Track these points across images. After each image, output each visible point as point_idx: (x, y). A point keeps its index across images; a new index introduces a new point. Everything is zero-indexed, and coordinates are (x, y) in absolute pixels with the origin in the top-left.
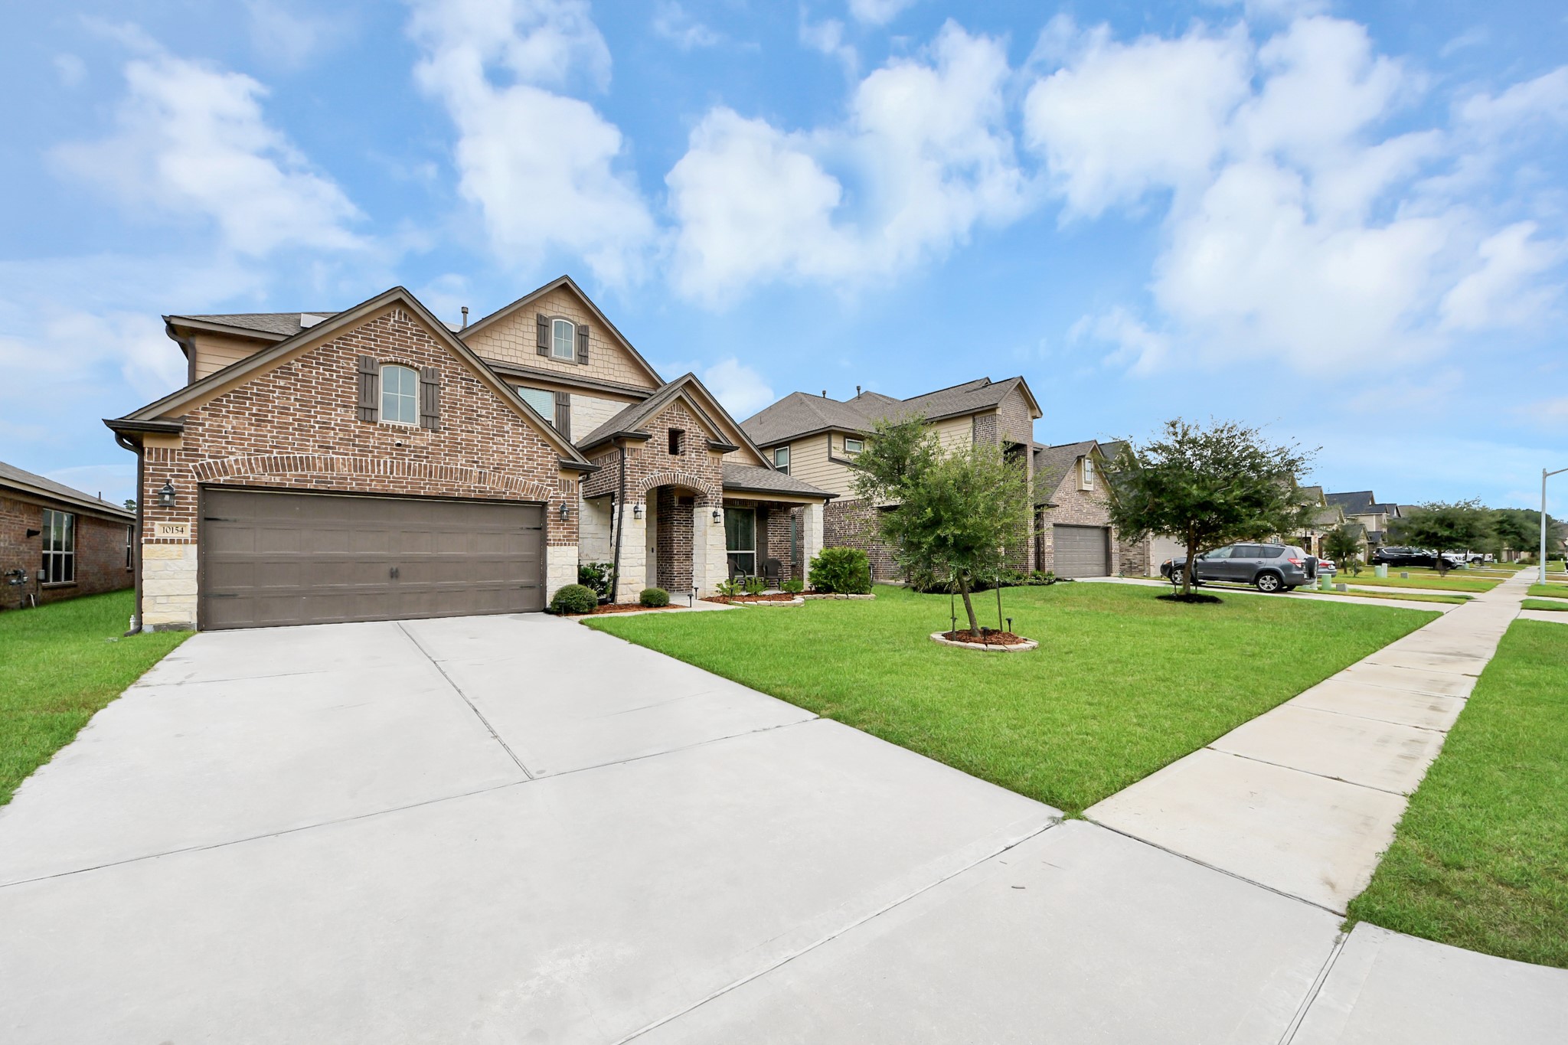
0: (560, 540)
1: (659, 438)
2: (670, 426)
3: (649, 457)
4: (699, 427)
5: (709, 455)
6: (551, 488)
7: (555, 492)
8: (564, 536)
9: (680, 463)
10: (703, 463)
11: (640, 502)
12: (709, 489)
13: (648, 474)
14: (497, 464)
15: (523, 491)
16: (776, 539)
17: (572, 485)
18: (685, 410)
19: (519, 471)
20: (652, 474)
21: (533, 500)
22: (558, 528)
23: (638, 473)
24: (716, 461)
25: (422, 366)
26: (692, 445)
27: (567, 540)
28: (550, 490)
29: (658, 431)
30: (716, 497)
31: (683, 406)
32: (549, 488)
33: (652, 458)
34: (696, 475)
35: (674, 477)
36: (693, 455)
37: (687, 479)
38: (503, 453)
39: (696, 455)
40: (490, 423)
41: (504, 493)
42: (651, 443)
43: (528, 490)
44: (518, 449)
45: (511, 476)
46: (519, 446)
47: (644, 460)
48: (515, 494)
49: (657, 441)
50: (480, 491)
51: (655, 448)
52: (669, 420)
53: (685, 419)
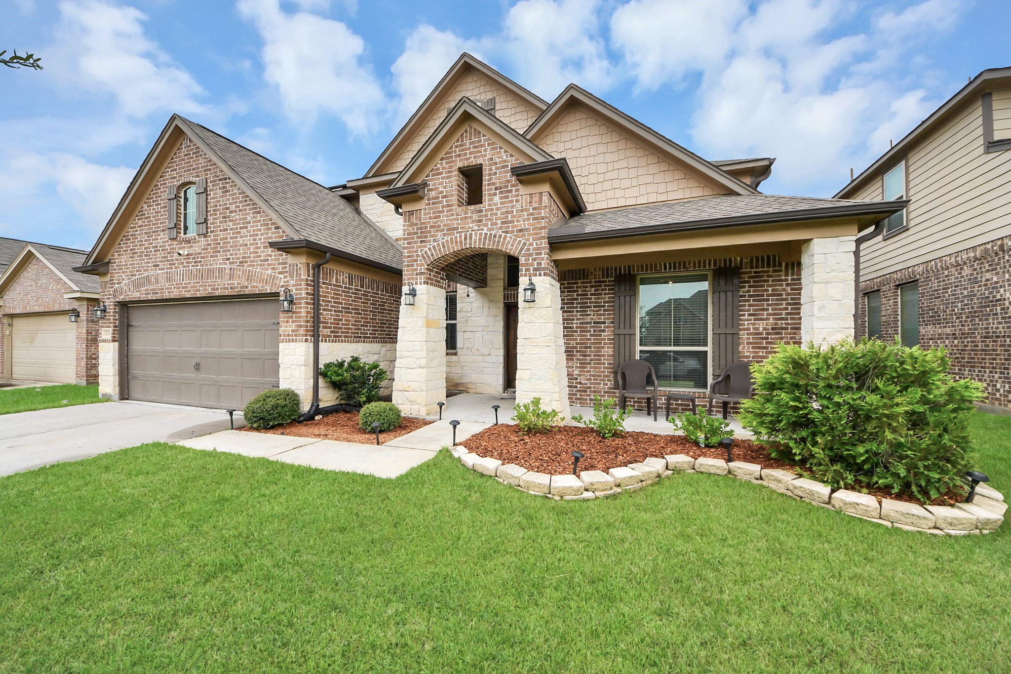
0: (288, 335)
1: (445, 187)
2: (460, 164)
3: (430, 218)
4: (506, 151)
5: (523, 190)
6: (282, 276)
7: (286, 280)
8: (293, 331)
9: (475, 217)
10: (513, 207)
11: (419, 281)
12: (522, 249)
13: (430, 241)
14: (243, 258)
15: (260, 282)
16: (761, 326)
17: (300, 269)
18: (483, 132)
19: (257, 262)
20: (435, 241)
21: (268, 292)
22: (287, 322)
23: (416, 242)
24: (536, 199)
25: (198, 179)
26: (494, 184)
27: (296, 335)
28: (281, 278)
29: (443, 178)
30: (534, 260)
31: (478, 128)
32: (280, 276)
33: (435, 218)
34: (501, 228)
35: (466, 239)
36: (497, 199)
37: (485, 238)
38: (246, 245)
39: (501, 198)
40: (238, 217)
41: (247, 287)
42: (434, 199)
43: (263, 281)
44: (257, 238)
45: (251, 268)
46: (257, 235)
47: (424, 223)
48: (254, 287)
49: (442, 192)
50: (231, 288)
51: (440, 202)
52: (459, 156)
53: (482, 146)
